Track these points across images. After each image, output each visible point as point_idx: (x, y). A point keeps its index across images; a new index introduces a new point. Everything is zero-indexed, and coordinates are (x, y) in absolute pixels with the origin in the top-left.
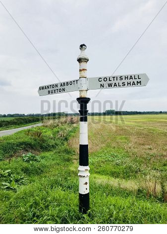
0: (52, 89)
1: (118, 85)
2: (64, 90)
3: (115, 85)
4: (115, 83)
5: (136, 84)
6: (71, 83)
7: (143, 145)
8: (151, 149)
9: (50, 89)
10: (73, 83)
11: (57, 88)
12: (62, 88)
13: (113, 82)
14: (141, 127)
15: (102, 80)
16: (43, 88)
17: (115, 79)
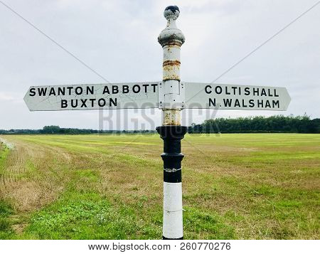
0: (74, 96)
1: (241, 104)
2: (113, 102)
3: (237, 103)
4: (237, 100)
5: (271, 105)
6: (137, 88)
7: (122, 182)
8: (135, 189)
9: (67, 97)
10: (143, 88)
11: (90, 96)
12: (107, 97)
13: (233, 97)
14: (108, 154)
15: (213, 90)
16: (42, 92)
17: (237, 90)
